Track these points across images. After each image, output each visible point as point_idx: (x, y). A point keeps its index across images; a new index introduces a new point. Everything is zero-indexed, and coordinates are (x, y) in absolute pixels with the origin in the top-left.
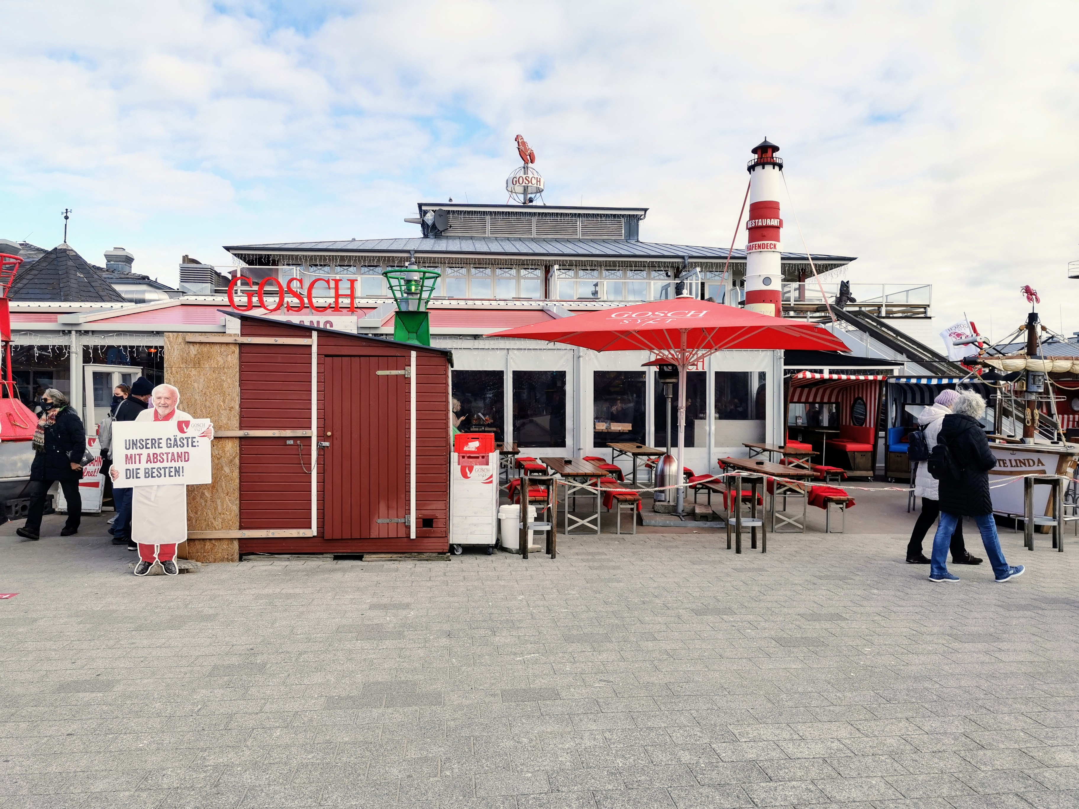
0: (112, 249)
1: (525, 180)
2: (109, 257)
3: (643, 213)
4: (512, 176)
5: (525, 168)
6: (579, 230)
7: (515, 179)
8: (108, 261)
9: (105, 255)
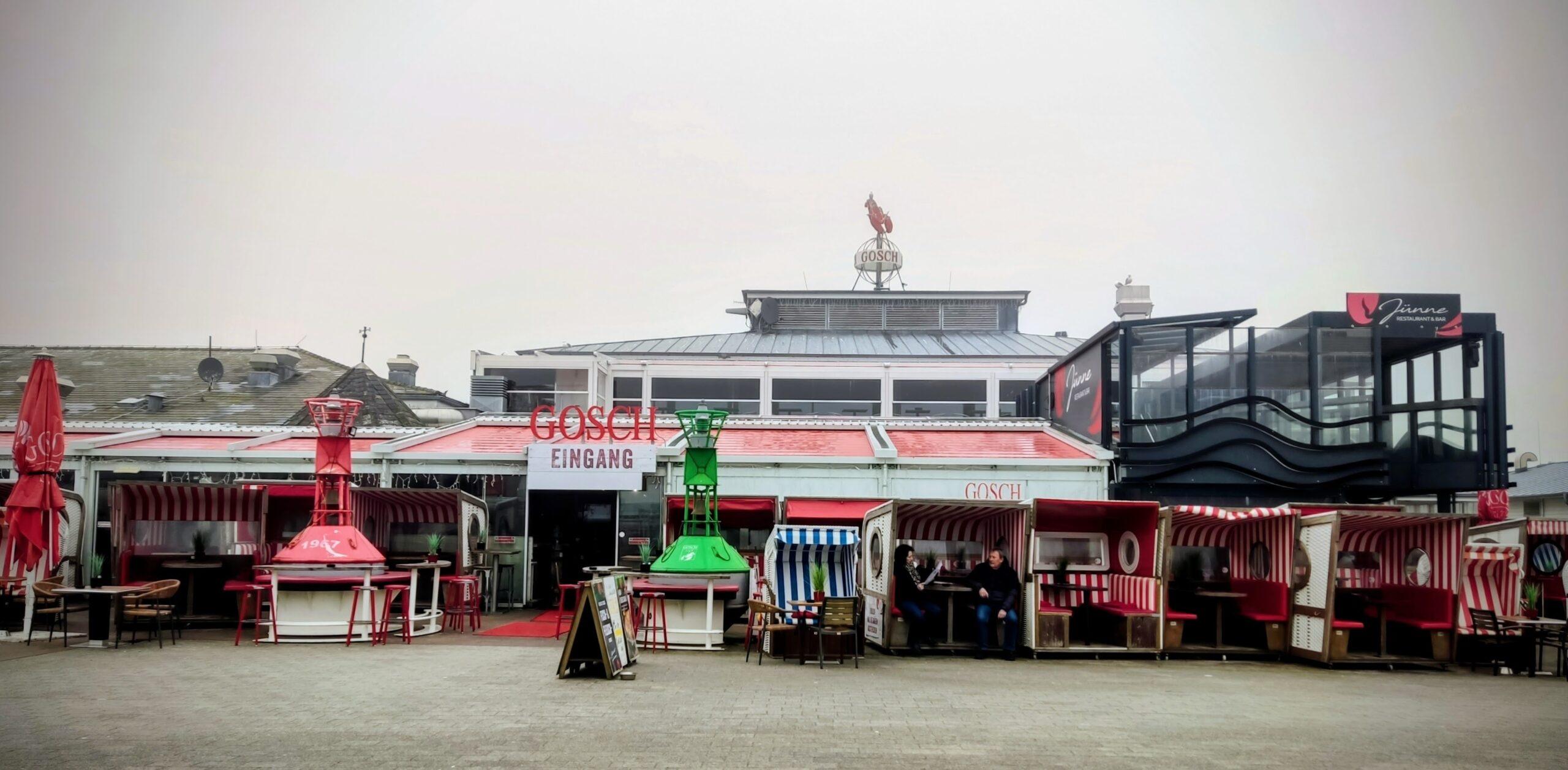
0: (396, 357)
1: (877, 255)
2: (392, 366)
3: (1023, 297)
4: (862, 250)
5: (879, 240)
6: (941, 319)
7: (865, 255)
8: (391, 370)
9: (388, 364)
